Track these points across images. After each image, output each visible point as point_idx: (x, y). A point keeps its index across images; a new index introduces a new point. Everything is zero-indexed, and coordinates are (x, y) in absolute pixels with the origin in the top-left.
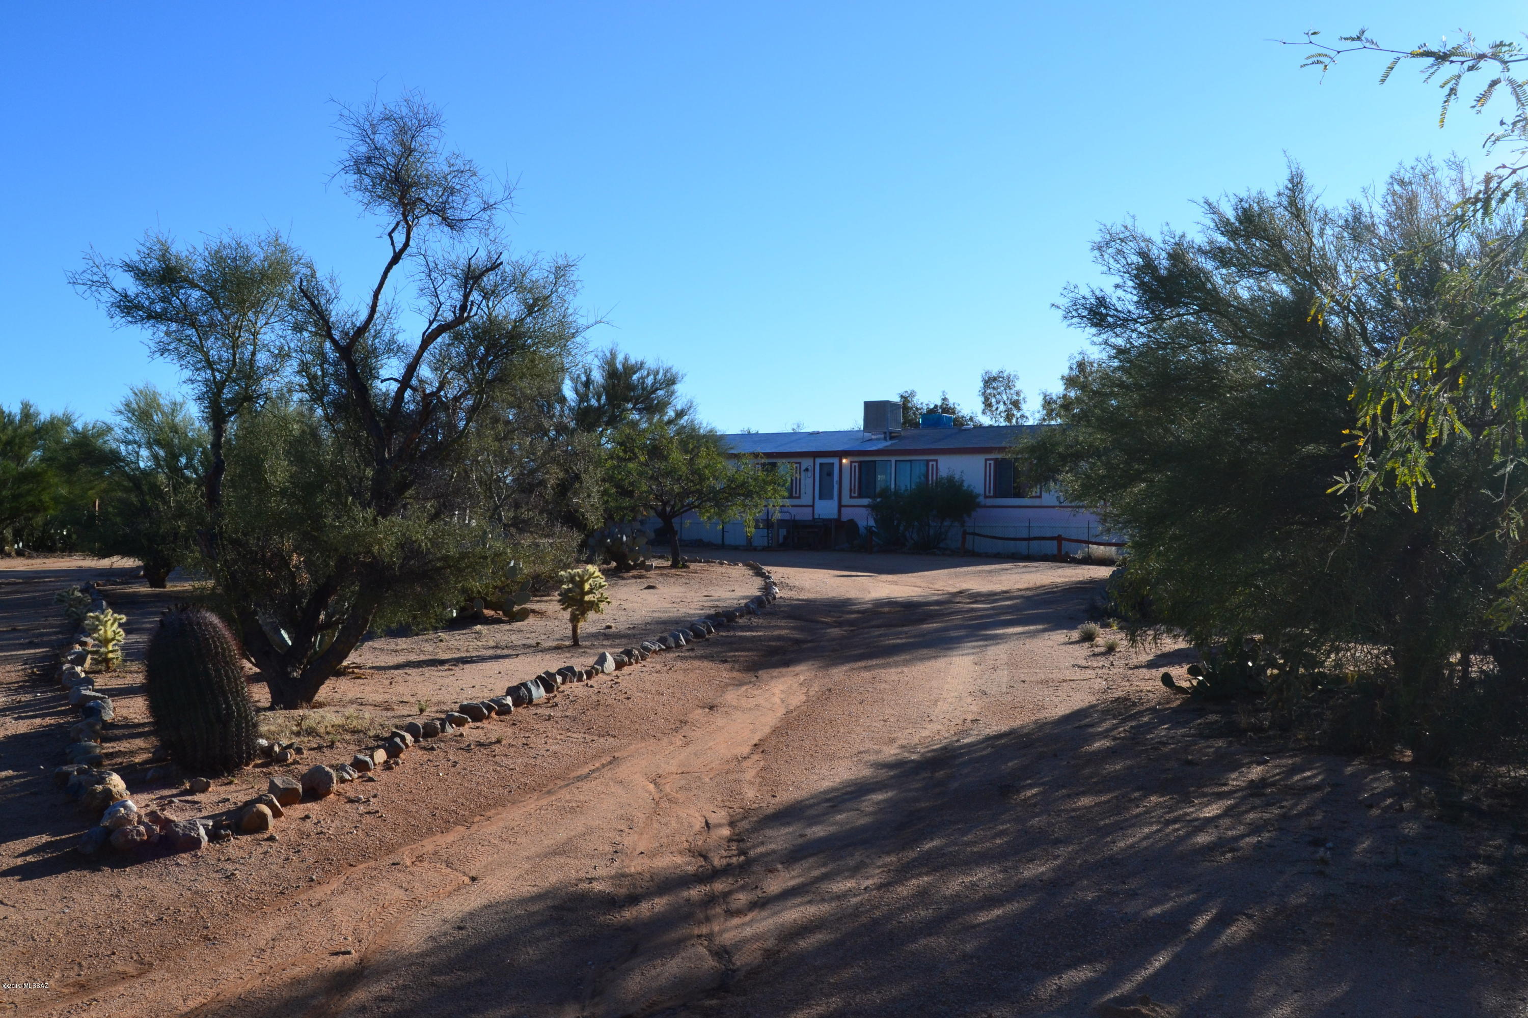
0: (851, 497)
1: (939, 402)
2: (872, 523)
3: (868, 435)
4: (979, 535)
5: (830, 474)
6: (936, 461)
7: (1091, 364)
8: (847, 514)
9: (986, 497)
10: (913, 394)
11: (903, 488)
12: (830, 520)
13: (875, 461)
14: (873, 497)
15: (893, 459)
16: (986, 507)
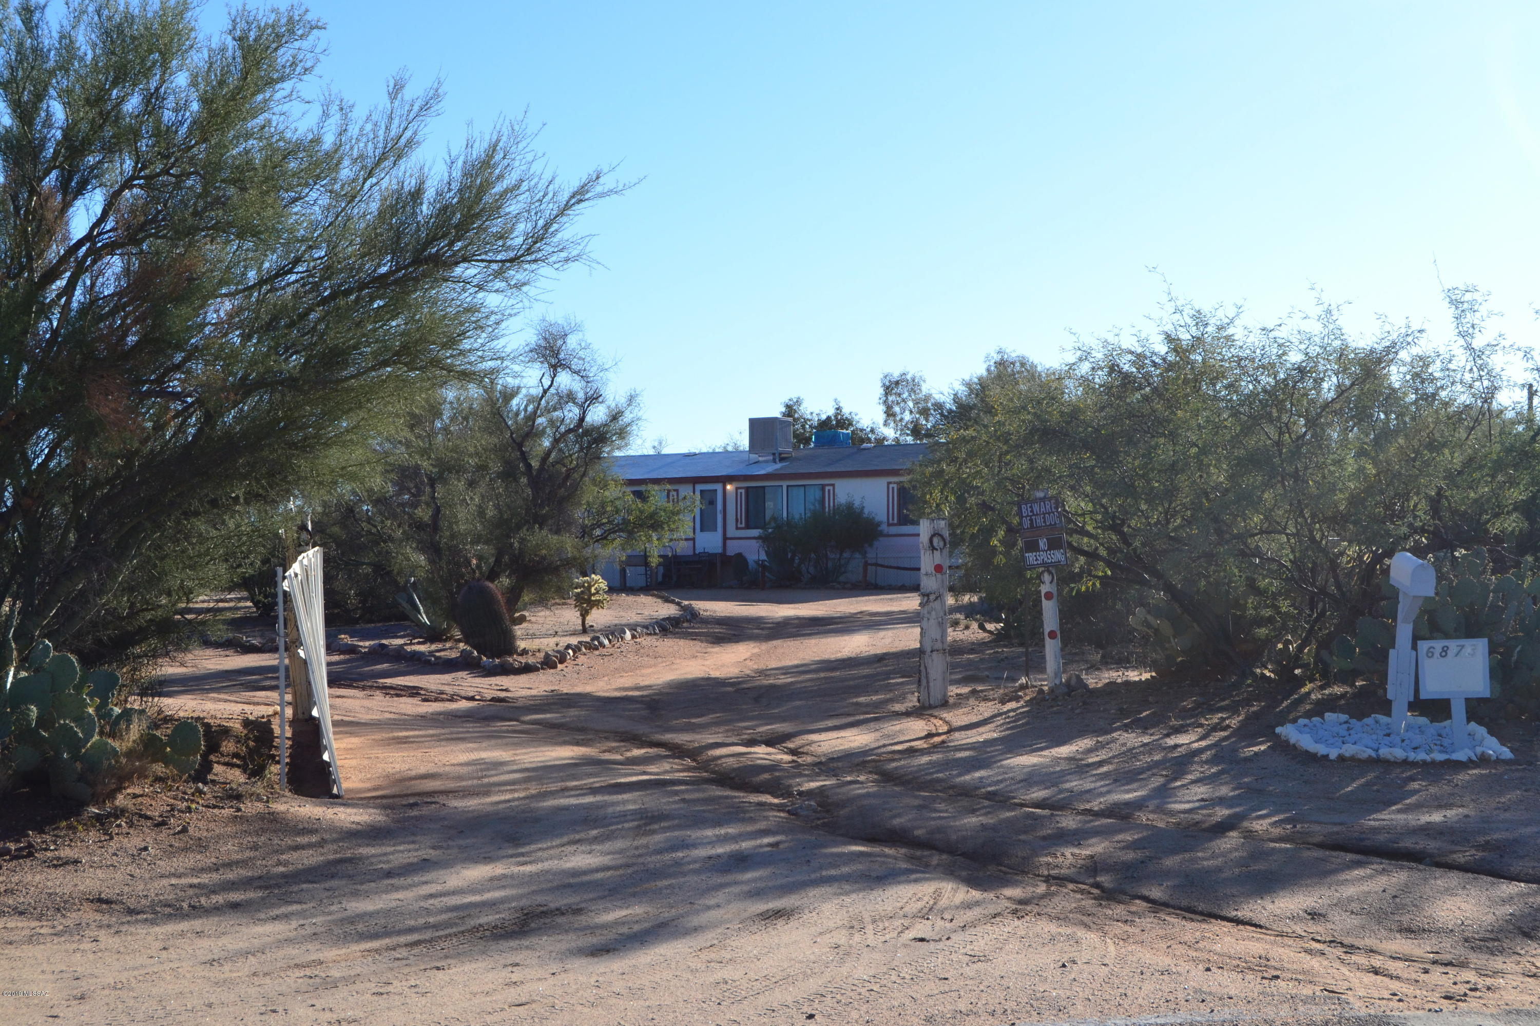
0: (737, 528)
1: (831, 412)
2: (763, 557)
3: (754, 457)
4: (882, 566)
5: (712, 503)
6: (833, 485)
7: (1013, 363)
8: (733, 548)
9: (889, 525)
10: (798, 402)
11: (797, 517)
12: (715, 555)
13: (764, 487)
14: (763, 526)
15: (785, 484)
16: (888, 535)
